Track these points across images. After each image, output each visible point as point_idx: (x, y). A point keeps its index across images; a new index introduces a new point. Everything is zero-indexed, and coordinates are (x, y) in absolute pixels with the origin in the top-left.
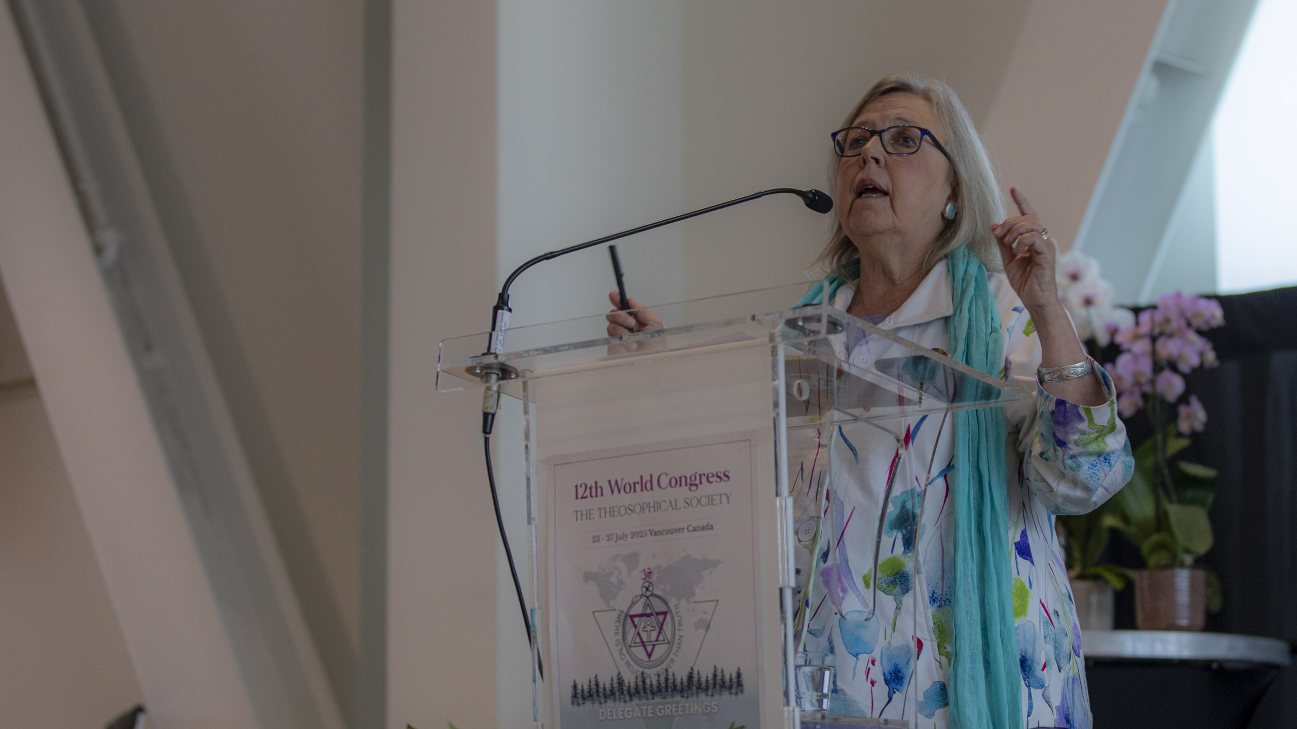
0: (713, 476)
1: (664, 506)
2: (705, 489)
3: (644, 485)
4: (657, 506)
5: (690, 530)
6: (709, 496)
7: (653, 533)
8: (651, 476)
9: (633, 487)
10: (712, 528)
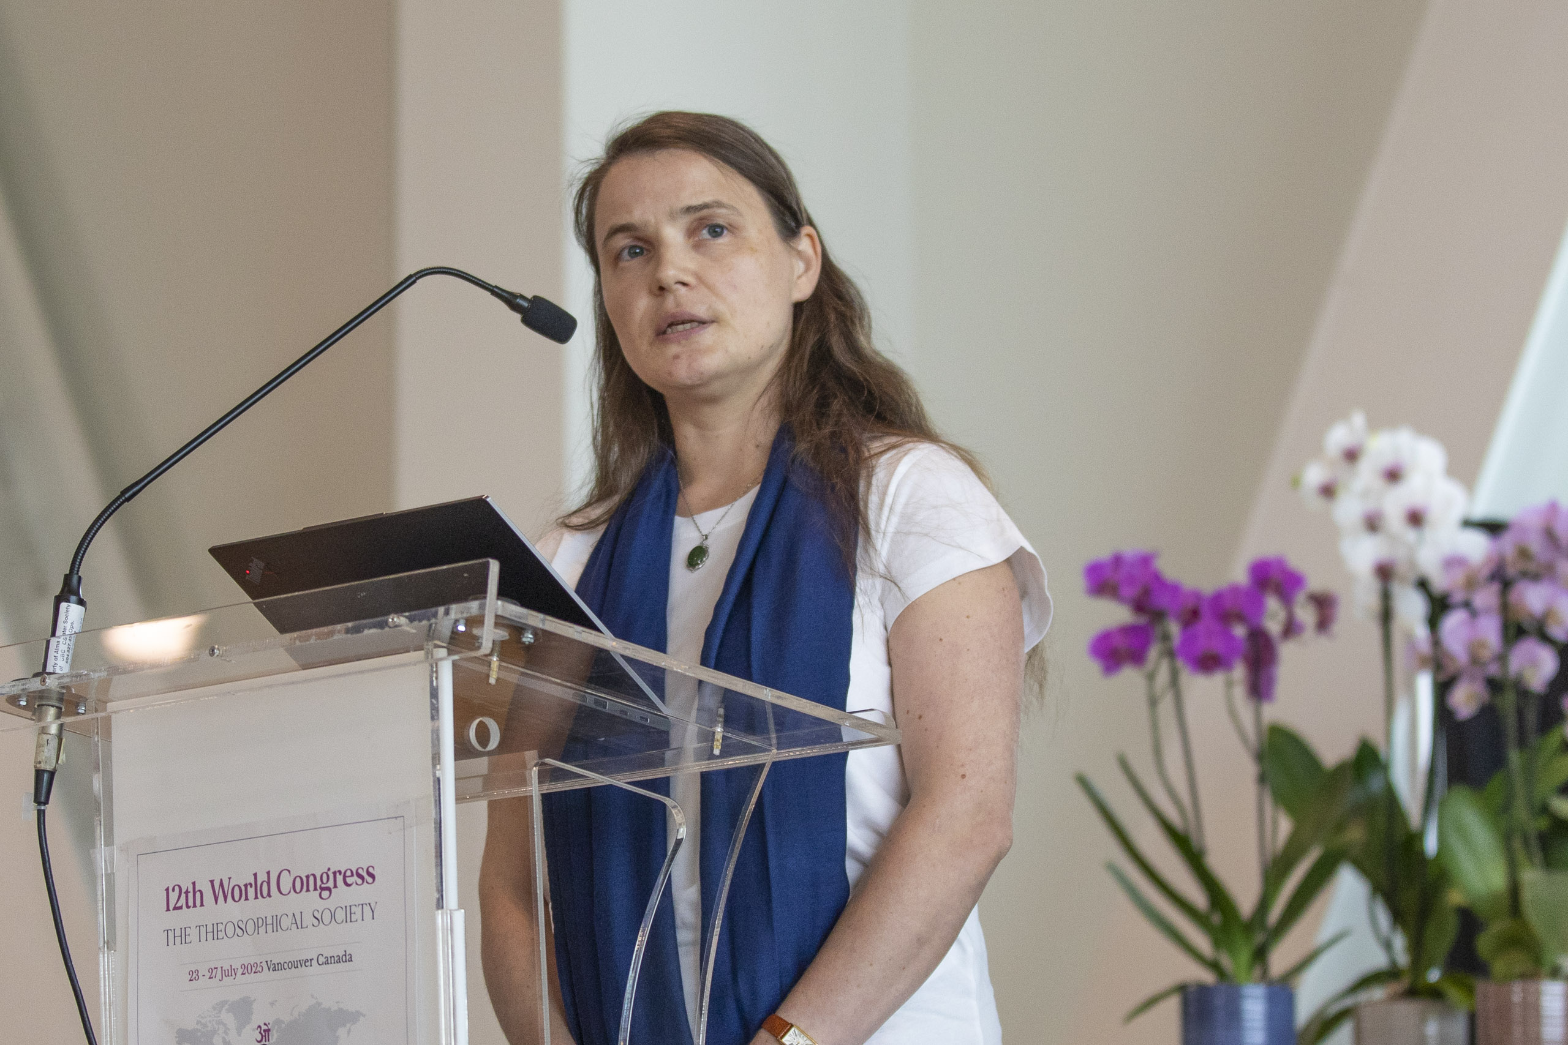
0: (352, 875)
1: (286, 922)
2: (343, 895)
3: (258, 888)
4: (276, 923)
5: (320, 963)
6: (346, 907)
7: (272, 967)
8: (268, 873)
9: (242, 893)
10: (351, 960)
